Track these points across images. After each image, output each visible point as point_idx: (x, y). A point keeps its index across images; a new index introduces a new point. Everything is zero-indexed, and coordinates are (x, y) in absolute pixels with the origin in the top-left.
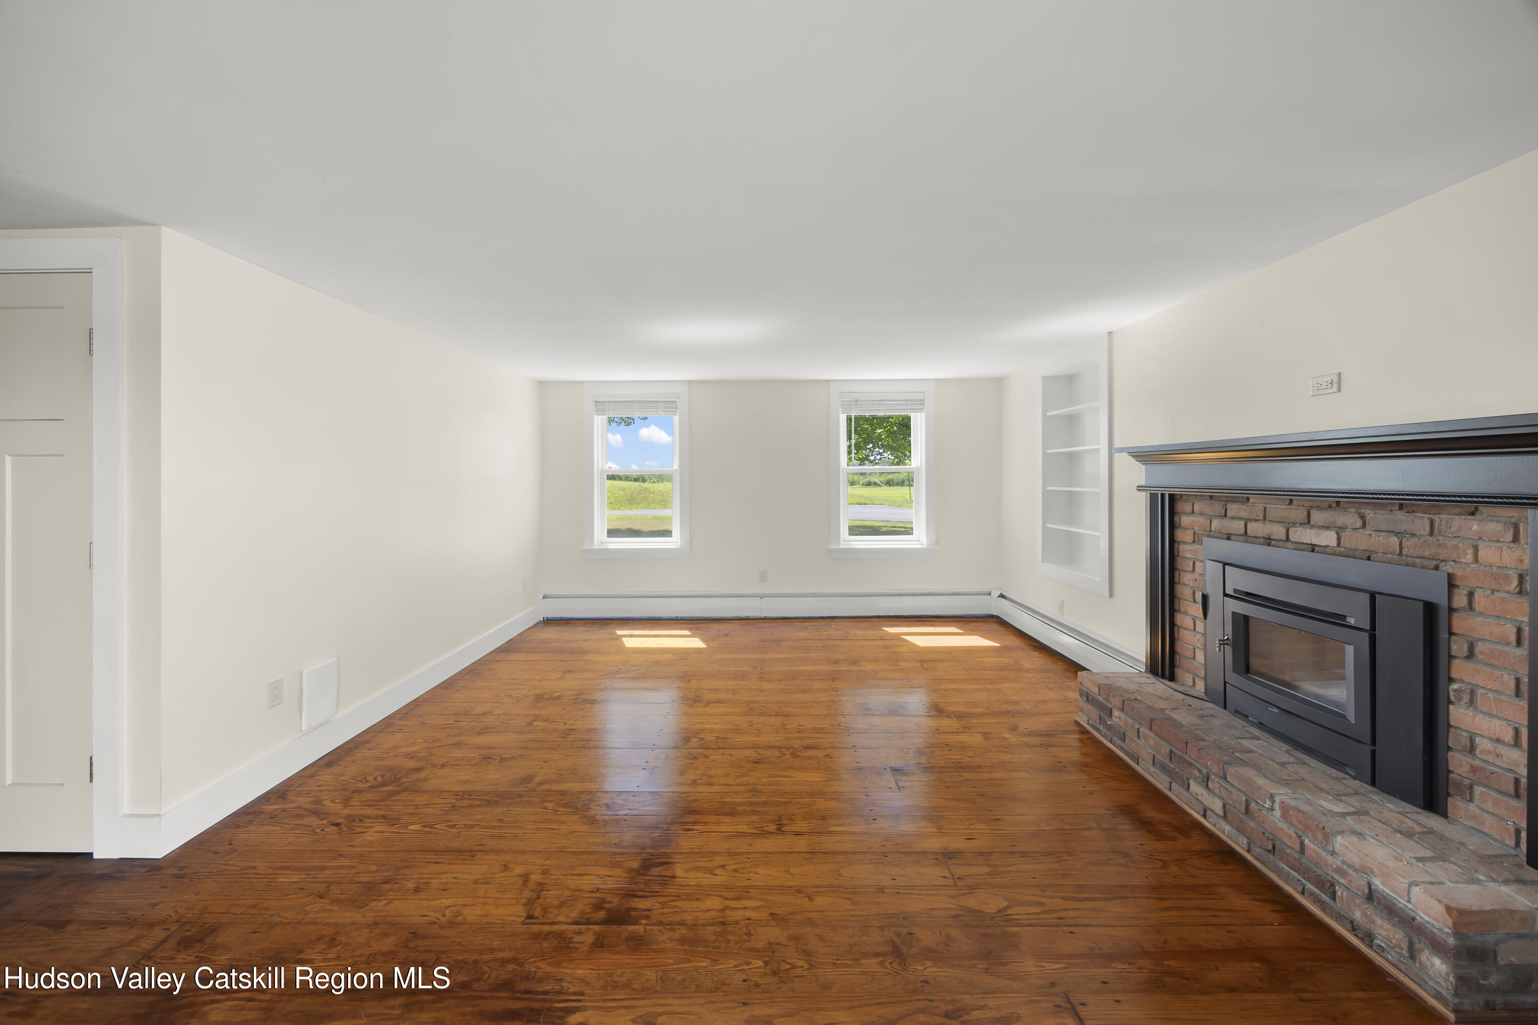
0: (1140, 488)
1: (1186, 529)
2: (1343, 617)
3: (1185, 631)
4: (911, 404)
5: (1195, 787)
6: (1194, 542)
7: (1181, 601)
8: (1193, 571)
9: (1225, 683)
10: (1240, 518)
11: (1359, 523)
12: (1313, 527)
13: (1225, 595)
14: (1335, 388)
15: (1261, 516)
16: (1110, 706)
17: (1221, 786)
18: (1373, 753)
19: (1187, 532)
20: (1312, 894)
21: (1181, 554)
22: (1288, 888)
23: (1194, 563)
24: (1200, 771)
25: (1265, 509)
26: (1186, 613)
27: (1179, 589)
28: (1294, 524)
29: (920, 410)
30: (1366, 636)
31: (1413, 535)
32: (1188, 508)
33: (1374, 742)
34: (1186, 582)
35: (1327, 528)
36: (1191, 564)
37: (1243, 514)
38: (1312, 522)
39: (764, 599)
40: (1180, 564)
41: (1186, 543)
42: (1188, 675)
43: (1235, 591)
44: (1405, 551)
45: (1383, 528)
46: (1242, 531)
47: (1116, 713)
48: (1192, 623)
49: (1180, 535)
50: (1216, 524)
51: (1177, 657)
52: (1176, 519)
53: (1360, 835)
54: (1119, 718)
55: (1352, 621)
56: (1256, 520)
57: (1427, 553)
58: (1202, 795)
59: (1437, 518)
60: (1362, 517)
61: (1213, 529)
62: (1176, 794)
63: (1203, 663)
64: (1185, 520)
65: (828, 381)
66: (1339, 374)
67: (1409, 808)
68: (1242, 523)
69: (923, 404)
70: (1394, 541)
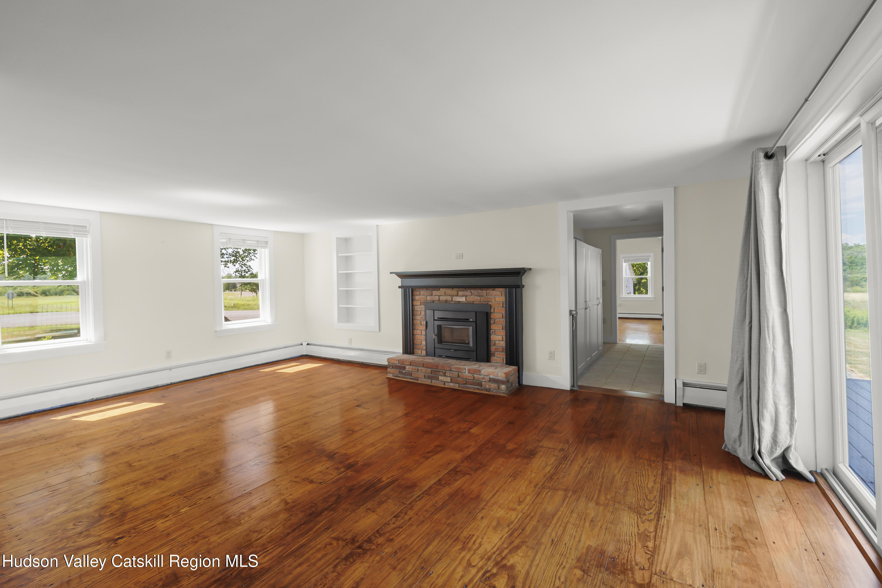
0: (399, 287)
1: (417, 300)
2: (469, 319)
3: (418, 336)
4: (261, 244)
5: (441, 378)
6: (421, 305)
7: (416, 326)
8: (420, 315)
9: (435, 348)
10: (437, 295)
11: (471, 294)
12: (459, 296)
13: (434, 320)
14: (461, 258)
15: (444, 294)
16: (404, 366)
17: (450, 373)
18: (476, 353)
19: (418, 301)
20: (476, 388)
21: (415, 310)
22: (470, 390)
23: (421, 312)
24: (442, 372)
25: (445, 292)
26: (418, 330)
27: (415, 321)
28: (454, 296)
29: (265, 247)
30: (474, 323)
31: (483, 296)
32: (418, 293)
33: (476, 351)
34: (418, 319)
35: (462, 296)
36: (420, 312)
37: (438, 294)
38: (459, 295)
39: (172, 370)
40: (415, 313)
41: (417, 305)
42: (419, 350)
43: (438, 318)
44: (481, 300)
45: (476, 295)
46: (438, 299)
47: (407, 367)
48: (420, 332)
49: (415, 303)
50: (429, 298)
51: (415, 345)
52: (414, 297)
53: (484, 369)
54: (409, 368)
55: (471, 320)
56: (442, 296)
57: (486, 300)
58: (443, 379)
59: (487, 291)
60: (471, 293)
61: (428, 300)
62: (435, 383)
63: (425, 344)
64: (417, 298)
65: (212, 225)
66: (462, 254)
67: (485, 363)
68: (438, 297)
69: (267, 244)
70: (479, 298)
